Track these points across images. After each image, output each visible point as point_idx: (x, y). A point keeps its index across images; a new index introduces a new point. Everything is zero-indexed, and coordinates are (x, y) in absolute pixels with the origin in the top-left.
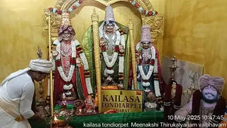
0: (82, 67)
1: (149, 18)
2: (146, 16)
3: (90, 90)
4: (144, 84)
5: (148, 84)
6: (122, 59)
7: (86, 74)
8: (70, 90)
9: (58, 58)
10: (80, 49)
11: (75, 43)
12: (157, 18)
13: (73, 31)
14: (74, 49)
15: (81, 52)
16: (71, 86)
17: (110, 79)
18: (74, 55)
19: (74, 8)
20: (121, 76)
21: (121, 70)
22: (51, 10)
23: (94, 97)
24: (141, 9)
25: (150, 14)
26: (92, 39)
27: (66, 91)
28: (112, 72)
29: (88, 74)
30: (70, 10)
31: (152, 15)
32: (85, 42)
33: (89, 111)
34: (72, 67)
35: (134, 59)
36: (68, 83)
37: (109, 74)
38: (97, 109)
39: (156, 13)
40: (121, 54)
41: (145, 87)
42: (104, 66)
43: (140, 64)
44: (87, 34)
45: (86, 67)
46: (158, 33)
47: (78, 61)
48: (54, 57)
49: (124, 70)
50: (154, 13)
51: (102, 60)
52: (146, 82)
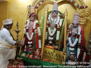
1: (81, 10)
2: (79, 9)
4: (70, 49)
9: (27, 28)
12: (87, 10)
13: (35, 15)
15: (38, 27)
17: (51, 42)
18: (34, 28)
20: (57, 42)
21: (57, 38)
24: (76, 4)
25: (82, 8)
28: (52, 38)
29: (40, 38)
33: (36, 57)
34: (33, 33)
37: (50, 40)
39: (87, 7)
41: (71, 51)
44: (42, 18)
45: (40, 34)
46: (87, 19)
47: (35, 31)
48: (26, 27)
49: (59, 39)
50: (85, 7)
51: (48, 32)
52: (72, 47)
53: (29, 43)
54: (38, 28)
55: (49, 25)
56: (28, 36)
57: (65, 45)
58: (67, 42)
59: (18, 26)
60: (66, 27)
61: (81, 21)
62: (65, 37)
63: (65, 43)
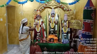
0: (43, 28)
1: (68, 12)
3: (45, 36)
4: (64, 34)
5: (66, 34)
6: (56, 26)
7: (44, 30)
8: (39, 35)
10: (43, 22)
11: (41, 20)
12: (71, 12)
13: (41, 16)
14: (41, 22)
16: (39, 34)
17: (52, 32)
19: (42, 9)
21: (56, 29)
22: (35, 10)
23: (47, 38)
24: (65, 9)
25: (68, 10)
26: (47, 19)
27: (38, 35)
28: (53, 30)
29: (45, 30)
30: (41, 10)
31: (69, 11)
32: (44, 20)
34: (40, 28)
35: (60, 26)
36: (38, 33)
38: (47, 41)
39: (71, 10)
40: (56, 24)
41: (65, 36)
42: (50, 28)
43: (63, 28)
44: (45, 17)
45: (44, 28)
46: (72, 17)
47: (42, 26)
50: (70, 10)
51: (50, 26)
52: (65, 33)
53: (38, 34)
54: (43, 24)
55: (50, 22)
56: (37, 30)
57: (61, 33)
58: (62, 31)
59: (30, 23)
60: (60, 22)
61: (68, 18)
62: (60, 28)
63: (61, 31)
